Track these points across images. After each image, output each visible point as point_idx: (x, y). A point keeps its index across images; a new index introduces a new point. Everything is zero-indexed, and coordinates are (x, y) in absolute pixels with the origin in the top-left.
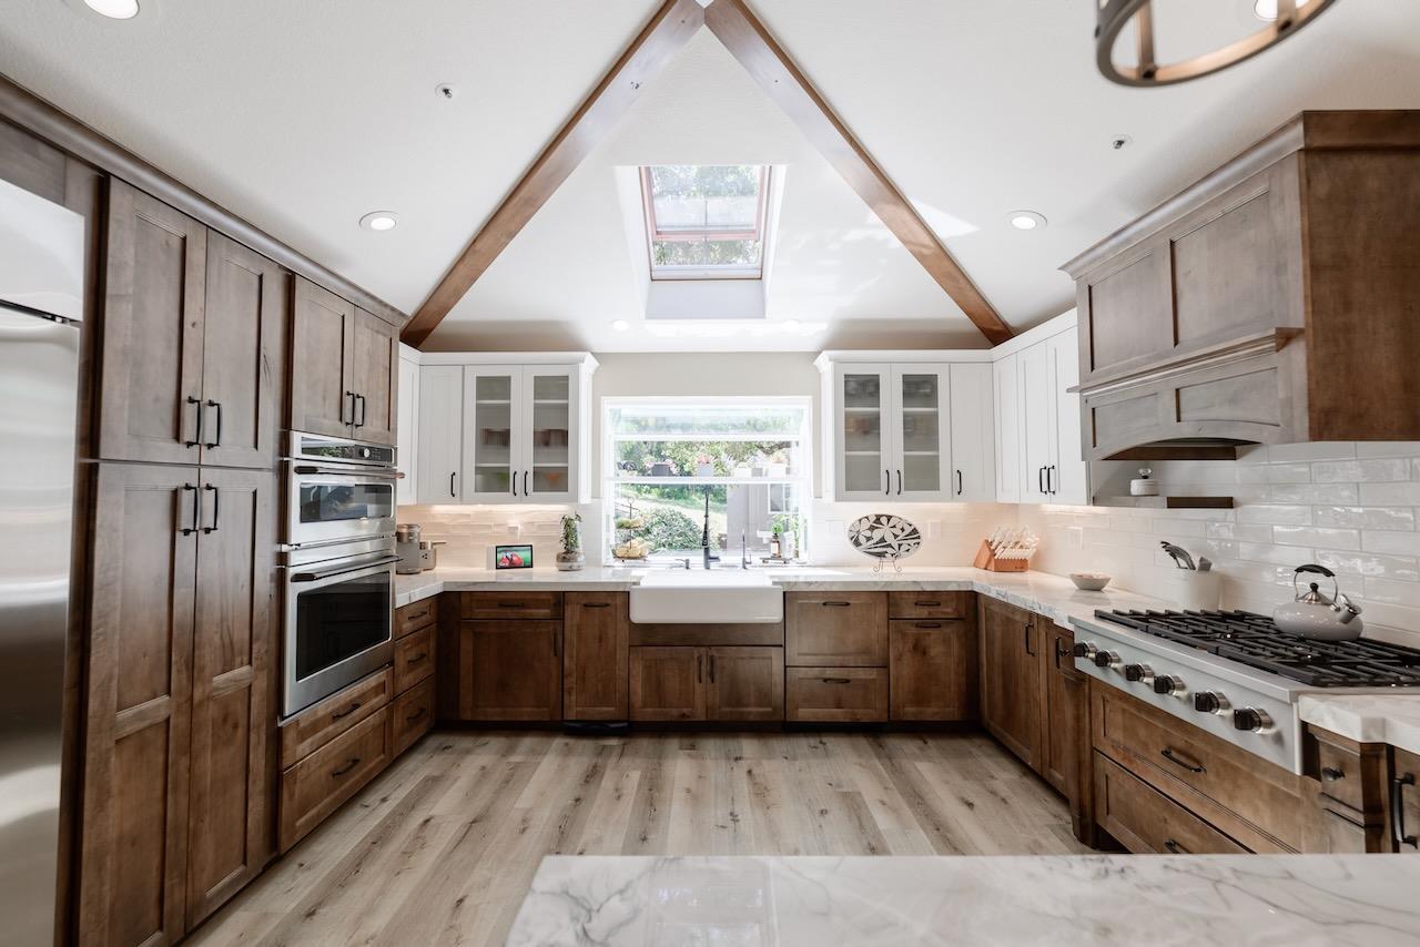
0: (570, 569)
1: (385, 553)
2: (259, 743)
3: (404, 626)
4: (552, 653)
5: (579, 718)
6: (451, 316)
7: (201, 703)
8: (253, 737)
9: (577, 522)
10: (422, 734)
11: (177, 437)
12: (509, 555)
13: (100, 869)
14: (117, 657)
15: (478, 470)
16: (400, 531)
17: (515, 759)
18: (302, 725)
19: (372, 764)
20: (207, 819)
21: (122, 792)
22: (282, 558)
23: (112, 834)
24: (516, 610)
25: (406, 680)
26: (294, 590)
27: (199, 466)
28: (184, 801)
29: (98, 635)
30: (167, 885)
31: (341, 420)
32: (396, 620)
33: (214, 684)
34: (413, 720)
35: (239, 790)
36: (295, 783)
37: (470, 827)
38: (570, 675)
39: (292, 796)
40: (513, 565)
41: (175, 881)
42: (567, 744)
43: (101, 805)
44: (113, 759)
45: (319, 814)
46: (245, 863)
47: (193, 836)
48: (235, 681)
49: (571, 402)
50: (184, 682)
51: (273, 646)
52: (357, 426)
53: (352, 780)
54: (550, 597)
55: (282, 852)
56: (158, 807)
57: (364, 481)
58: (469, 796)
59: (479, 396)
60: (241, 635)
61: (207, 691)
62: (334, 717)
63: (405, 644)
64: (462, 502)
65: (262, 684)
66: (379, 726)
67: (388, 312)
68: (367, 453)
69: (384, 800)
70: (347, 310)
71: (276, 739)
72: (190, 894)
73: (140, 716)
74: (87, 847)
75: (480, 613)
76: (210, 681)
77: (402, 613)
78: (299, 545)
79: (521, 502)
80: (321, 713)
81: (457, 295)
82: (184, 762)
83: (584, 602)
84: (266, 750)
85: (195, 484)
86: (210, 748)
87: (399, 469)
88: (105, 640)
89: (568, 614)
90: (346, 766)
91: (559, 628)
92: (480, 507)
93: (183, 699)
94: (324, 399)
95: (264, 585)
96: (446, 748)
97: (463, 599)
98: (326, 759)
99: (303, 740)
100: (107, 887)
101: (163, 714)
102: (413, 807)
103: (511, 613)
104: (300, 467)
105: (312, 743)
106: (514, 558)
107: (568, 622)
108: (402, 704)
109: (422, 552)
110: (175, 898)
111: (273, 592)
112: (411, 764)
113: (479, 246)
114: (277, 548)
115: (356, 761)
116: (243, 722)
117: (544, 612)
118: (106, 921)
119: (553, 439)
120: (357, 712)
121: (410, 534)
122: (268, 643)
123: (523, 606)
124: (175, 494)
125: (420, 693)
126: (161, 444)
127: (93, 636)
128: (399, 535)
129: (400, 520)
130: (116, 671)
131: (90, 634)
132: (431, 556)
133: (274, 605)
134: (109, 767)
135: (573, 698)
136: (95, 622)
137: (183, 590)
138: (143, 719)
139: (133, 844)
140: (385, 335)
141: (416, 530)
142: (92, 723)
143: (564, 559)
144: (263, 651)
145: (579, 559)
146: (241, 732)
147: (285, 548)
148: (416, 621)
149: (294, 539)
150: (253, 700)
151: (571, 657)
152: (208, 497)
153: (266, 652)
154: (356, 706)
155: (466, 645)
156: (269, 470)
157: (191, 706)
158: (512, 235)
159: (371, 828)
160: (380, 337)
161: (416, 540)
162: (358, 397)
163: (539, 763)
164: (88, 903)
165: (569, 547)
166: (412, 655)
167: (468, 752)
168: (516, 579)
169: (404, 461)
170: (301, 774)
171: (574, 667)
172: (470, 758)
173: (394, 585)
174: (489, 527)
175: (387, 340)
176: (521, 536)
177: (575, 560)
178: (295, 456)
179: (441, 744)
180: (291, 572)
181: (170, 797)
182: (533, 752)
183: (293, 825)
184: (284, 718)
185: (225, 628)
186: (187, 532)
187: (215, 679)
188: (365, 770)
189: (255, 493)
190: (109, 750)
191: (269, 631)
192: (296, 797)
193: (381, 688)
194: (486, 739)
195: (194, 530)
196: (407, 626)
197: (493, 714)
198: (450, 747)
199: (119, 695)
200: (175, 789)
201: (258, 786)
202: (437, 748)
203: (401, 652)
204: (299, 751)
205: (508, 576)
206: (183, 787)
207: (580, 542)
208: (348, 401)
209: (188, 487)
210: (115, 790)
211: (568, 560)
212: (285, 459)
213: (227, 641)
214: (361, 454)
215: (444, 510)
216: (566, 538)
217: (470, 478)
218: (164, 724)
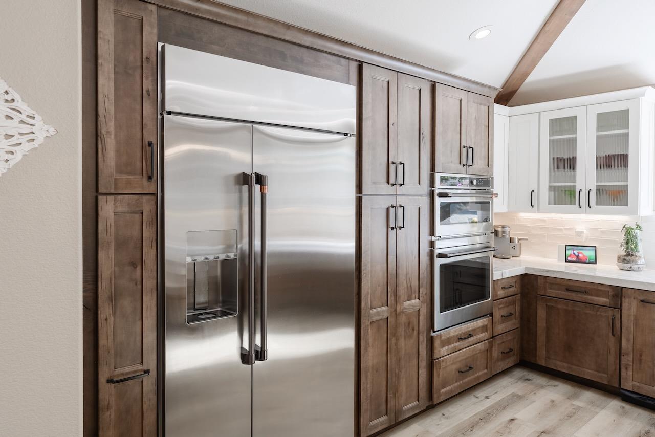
0: (630, 270)
1: (487, 245)
2: (423, 341)
3: (499, 293)
4: (610, 334)
5: (635, 390)
6: (530, 79)
7: (399, 313)
8: (421, 337)
9: (637, 231)
10: (511, 365)
11: (388, 182)
12: (576, 252)
13: (367, 377)
14: (370, 285)
15: (551, 188)
16: (497, 229)
17: (577, 403)
18: (443, 338)
19: (481, 373)
20: (403, 371)
21: (372, 346)
22: (432, 244)
23: (370, 364)
24: (580, 295)
25: (500, 328)
26: (438, 262)
27: (396, 195)
28: (394, 359)
29: (364, 273)
30: (389, 396)
31: (460, 163)
32: (494, 288)
33: (404, 306)
34: (506, 354)
35: (415, 362)
36: (440, 369)
37: (541, 434)
38: (627, 354)
39: (438, 375)
40: (579, 261)
41: (391, 395)
42: (623, 408)
43: (366, 349)
44: (370, 330)
45: (451, 391)
46: (418, 400)
47: (398, 377)
48: (413, 306)
49: (631, 131)
50: (393, 302)
51: (429, 292)
52: (469, 166)
53: (469, 378)
54: (610, 290)
55: (435, 403)
56: (385, 358)
57: (474, 200)
58: (542, 415)
59: (552, 133)
60: (415, 283)
61: (402, 308)
62: (459, 339)
63: (500, 305)
64: (539, 211)
65: (424, 311)
66: (484, 351)
67: (486, 89)
68: (475, 182)
69: (487, 397)
70: (462, 95)
71: (431, 341)
72: (397, 404)
73: (378, 313)
74: (363, 365)
75: (552, 292)
76: (403, 304)
77: (497, 284)
78: (440, 237)
79: (585, 213)
80: (452, 334)
81: (534, 64)
82: (393, 341)
83: (642, 298)
84: (427, 346)
85: (395, 205)
86: (403, 337)
87: (495, 191)
88: (366, 276)
89: (625, 305)
90: (465, 369)
91: (618, 316)
92: (553, 215)
93: (393, 310)
94: (451, 152)
95: (425, 259)
96: (527, 379)
97: (539, 281)
98: (455, 361)
99: (443, 346)
100: (369, 386)
101: (385, 315)
102: (504, 408)
103: (574, 296)
104: (440, 193)
105: (448, 350)
106: (581, 255)
107: (625, 311)
108: (498, 342)
109: (512, 245)
110: (392, 403)
111: (428, 263)
112: (505, 381)
113: (547, 27)
114: (430, 238)
115: (471, 368)
116: (416, 328)
117: (603, 300)
118: (369, 400)
119: (614, 163)
120: (471, 339)
121: (503, 232)
122: (426, 289)
123: (586, 292)
124: (388, 209)
125: (510, 338)
126: (383, 186)
127: (362, 274)
128: (496, 233)
129: (496, 222)
130: (370, 291)
131: (361, 273)
132: (517, 248)
133: (429, 269)
134: (369, 334)
135: (630, 373)
136: (363, 268)
137: (392, 257)
138: (379, 315)
139: (377, 371)
140: (485, 105)
141: (507, 229)
142: (363, 312)
143: (624, 261)
144: (424, 293)
145: (639, 262)
146: (415, 333)
147: (433, 238)
148: (506, 291)
149: (437, 233)
150: (420, 318)
151: (628, 340)
152: (400, 210)
153: (426, 294)
154: (470, 336)
155: (542, 313)
156: (425, 196)
157: (396, 314)
158: (573, 13)
159: (479, 411)
160: (482, 107)
161: (507, 237)
162: (470, 148)
163: (597, 413)
164: (363, 390)
165: (629, 250)
166: (504, 312)
167: (542, 387)
168: (580, 272)
169: (498, 186)
170: (443, 365)
171: (631, 349)
172: (542, 392)
173: (492, 265)
174: (561, 230)
175: (487, 108)
176: (586, 239)
177: (634, 262)
178: (437, 187)
179: (524, 376)
180: (437, 252)
181: (389, 355)
182: (592, 403)
183: (439, 391)
184: (434, 332)
185: (408, 278)
186: (393, 228)
187: (405, 303)
188: (476, 375)
189: (419, 208)
190: (368, 326)
191: (427, 283)
192: (441, 376)
193: (484, 328)
194: (556, 383)
195: (395, 228)
196: (501, 293)
197: (563, 367)
198: (530, 380)
199: (371, 302)
200: (391, 353)
201: (423, 364)
202: (521, 378)
203: (497, 309)
204: (441, 351)
205: (574, 269)
206: (394, 353)
207: (640, 247)
208: (464, 150)
209: (393, 206)
210: (370, 344)
211: (629, 262)
212: (433, 189)
213: (409, 285)
214: (472, 183)
215: (527, 216)
216: (627, 243)
217: (545, 194)
218: (386, 319)
